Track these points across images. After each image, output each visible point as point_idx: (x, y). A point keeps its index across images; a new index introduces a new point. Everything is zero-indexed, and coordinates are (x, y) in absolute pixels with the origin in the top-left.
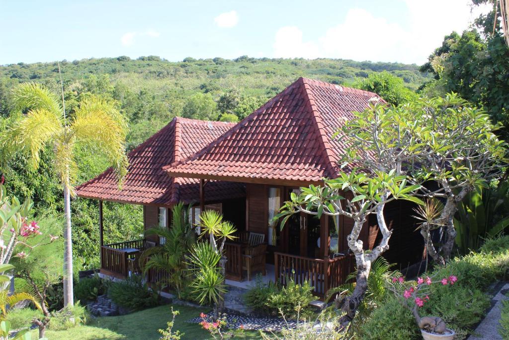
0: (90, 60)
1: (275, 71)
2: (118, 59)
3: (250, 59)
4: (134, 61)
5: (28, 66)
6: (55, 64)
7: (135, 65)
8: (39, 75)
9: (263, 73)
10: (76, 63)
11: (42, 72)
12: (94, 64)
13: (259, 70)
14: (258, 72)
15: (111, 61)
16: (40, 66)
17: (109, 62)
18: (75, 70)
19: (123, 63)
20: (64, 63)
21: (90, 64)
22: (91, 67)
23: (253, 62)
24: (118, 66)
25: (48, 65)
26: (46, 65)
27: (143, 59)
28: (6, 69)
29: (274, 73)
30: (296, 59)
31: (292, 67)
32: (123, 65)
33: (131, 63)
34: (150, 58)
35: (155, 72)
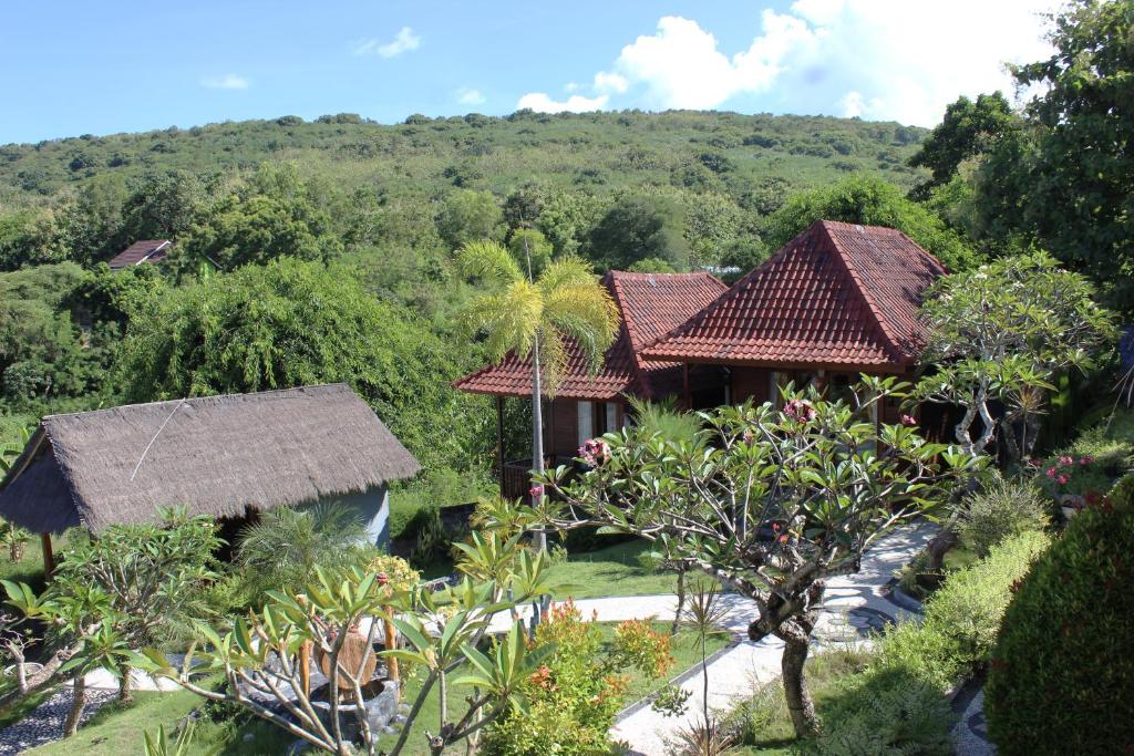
0: (223, 125)
1: (588, 137)
2: (280, 122)
3: (537, 116)
4: (309, 124)
5: (101, 142)
6: (155, 136)
7: (312, 133)
8: (126, 159)
9: (565, 144)
10: (195, 132)
11: (129, 151)
12: (232, 133)
13: (557, 138)
14: (555, 142)
15: (265, 126)
16: (125, 140)
17: (260, 129)
18: (196, 147)
19: (288, 129)
20: (172, 133)
21: (226, 135)
22: (226, 139)
23: (543, 121)
24: (280, 137)
25: (142, 138)
26: (139, 138)
27: (327, 120)
28: (59, 149)
29: (587, 142)
30: (626, 112)
31: (618, 129)
32: (289, 134)
33: (305, 130)
34: (342, 119)
35: (354, 147)
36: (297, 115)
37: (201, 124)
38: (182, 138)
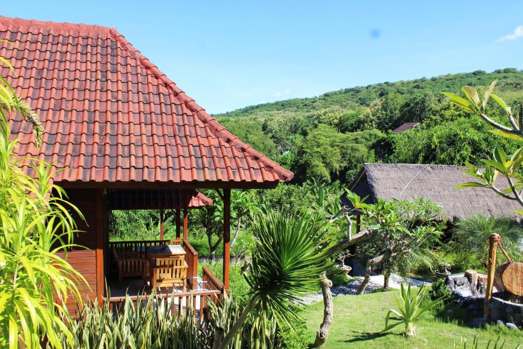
36: (483, 70)
37: (436, 76)
38: (427, 82)
